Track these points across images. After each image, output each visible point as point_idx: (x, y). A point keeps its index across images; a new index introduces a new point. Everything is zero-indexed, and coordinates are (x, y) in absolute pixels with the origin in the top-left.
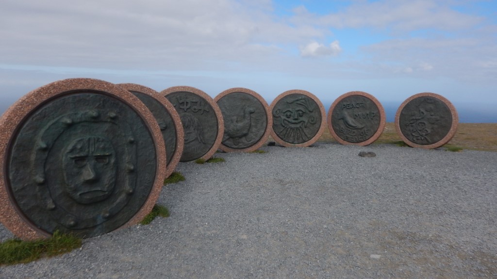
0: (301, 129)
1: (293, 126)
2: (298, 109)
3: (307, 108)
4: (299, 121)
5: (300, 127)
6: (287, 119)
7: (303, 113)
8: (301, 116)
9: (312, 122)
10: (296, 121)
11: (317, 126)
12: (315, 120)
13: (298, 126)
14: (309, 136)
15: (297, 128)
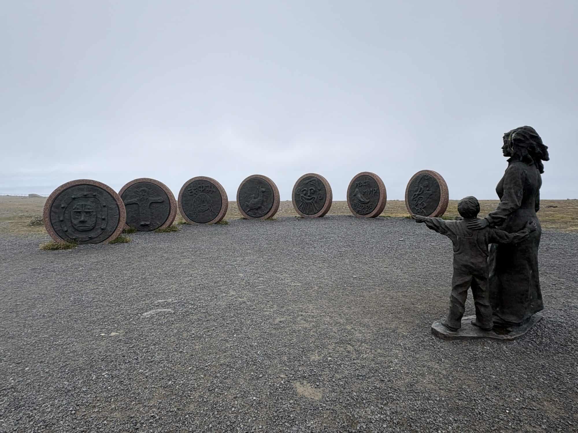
0: (312, 204)
1: (307, 201)
2: (310, 188)
3: (316, 188)
4: (311, 197)
5: (312, 202)
6: (304, 196)
7: (314, 191)
8: (313, 194)
9: (320, 198)
10: (309, 198)
11: (324, 200)
12: (322, 196)
13: (310, 201)
14: (318, 209)
15: (310, 203)
